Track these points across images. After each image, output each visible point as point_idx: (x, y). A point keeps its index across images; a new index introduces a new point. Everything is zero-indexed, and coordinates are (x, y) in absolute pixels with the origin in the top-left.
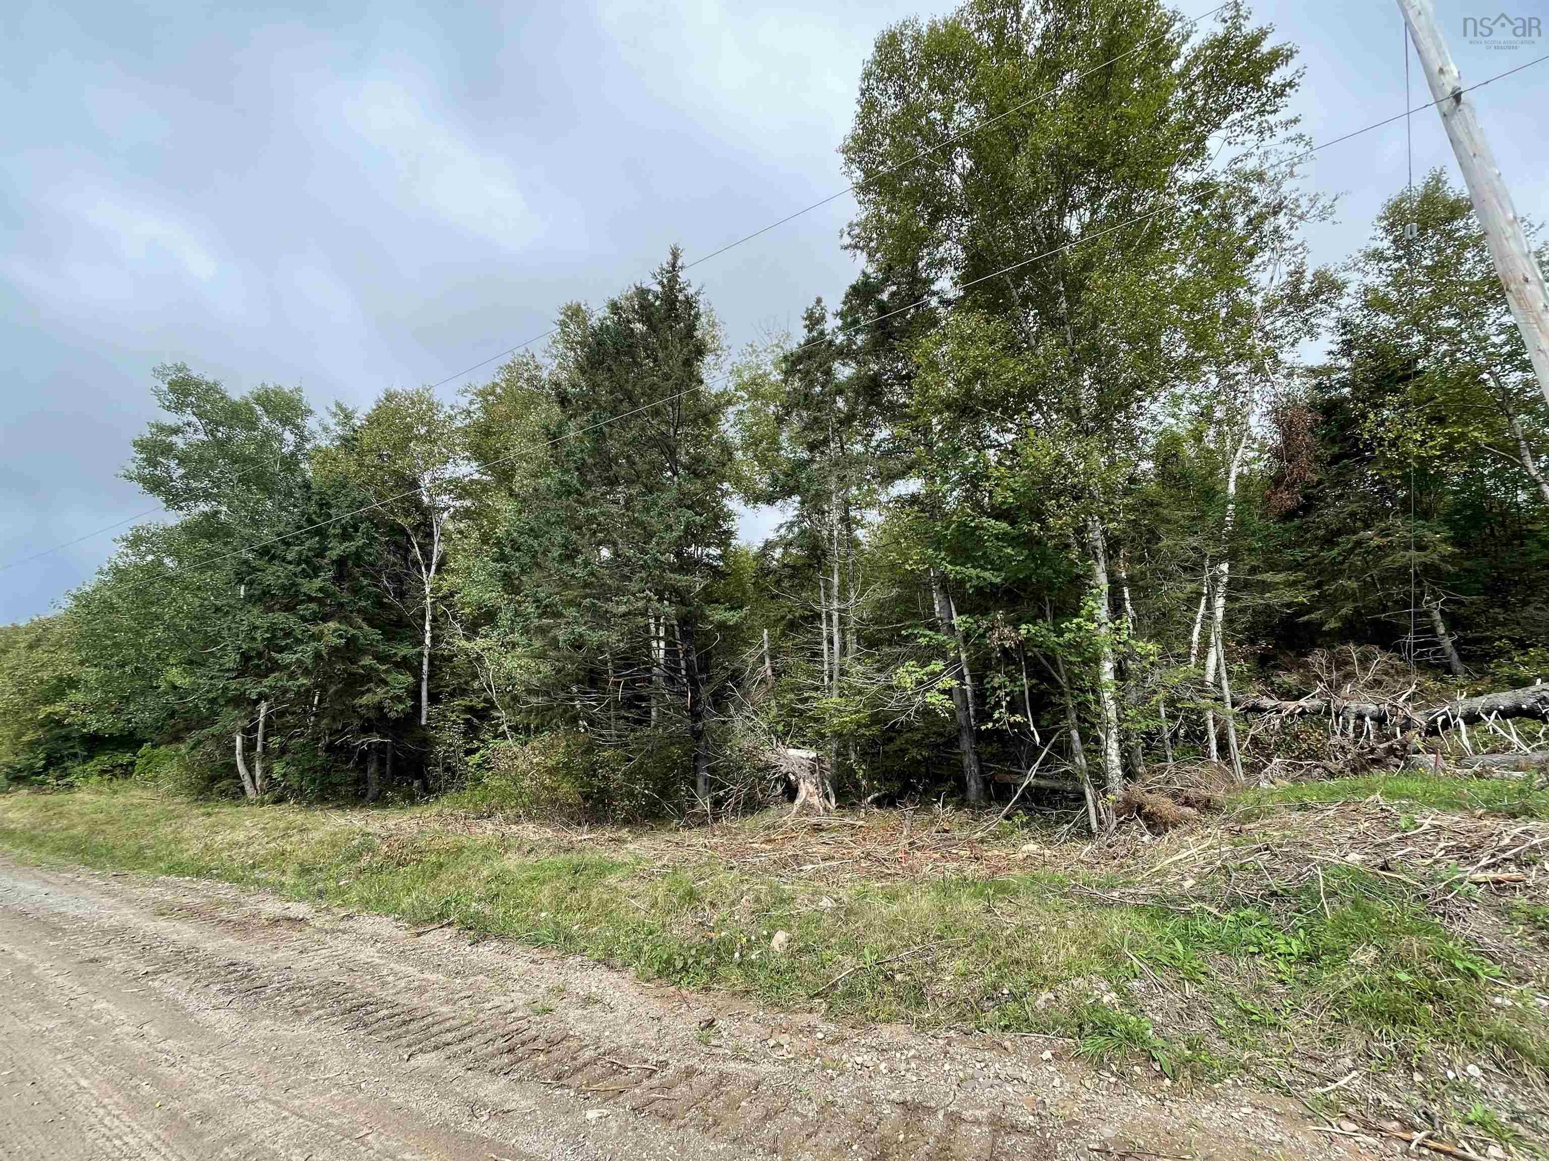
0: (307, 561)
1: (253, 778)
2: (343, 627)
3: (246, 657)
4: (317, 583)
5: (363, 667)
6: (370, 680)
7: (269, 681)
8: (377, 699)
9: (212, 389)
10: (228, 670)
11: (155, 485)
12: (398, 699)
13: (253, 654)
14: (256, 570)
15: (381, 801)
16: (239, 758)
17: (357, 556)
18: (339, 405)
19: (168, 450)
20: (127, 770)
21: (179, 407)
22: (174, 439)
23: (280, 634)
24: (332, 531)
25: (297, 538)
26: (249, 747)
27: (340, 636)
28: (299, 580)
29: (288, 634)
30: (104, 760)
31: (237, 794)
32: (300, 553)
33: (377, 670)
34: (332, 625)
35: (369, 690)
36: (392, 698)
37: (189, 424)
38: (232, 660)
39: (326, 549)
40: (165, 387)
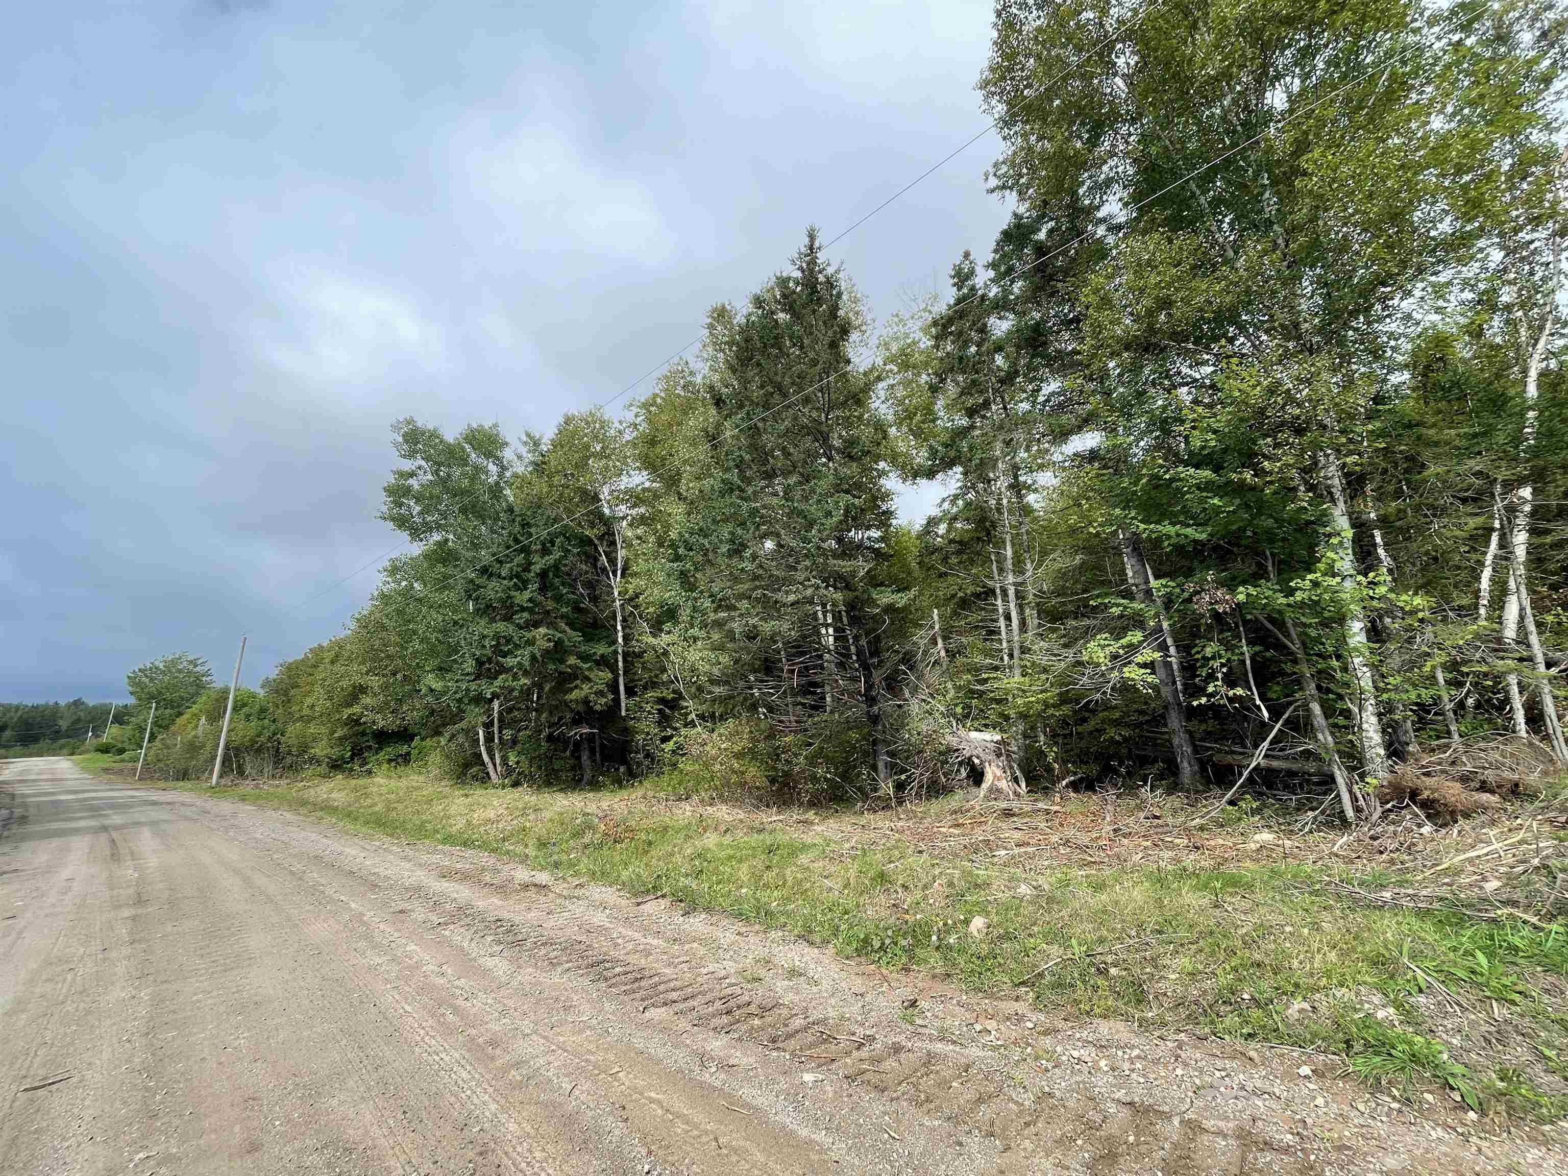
1: (495, 765)
2: (550, 632)
3: (480, 663)
4: (527, 595)
5: (570, 666)
6: (576, 678)
7: (498, 682)
8: (583, 694)
9: (434, 434)
10: (468, 674)
11: (402, 522)
12: (600, 693)
13: (485, 659)
15: (595, 786)
16: (483, 748)
17: (556, 567)
18: (528, 435)
19: (407, 491)
20: (406, 759)
21: (411, 455)
22: (411, 481)
23: (502, 641)
24: (534, 547)
25: (507, 556)
26: (489, 739)
27: (549, 640)
28: (513, 593)
29: (509, 641)
30: (390, 751)
31: (484, 779)
32: (511, 569)
33: (581, 669)
34: (542, 630)
35: (576, 687)
36: (596, 693)
37: (420, 468)
38: (469, 665)
39: (530, 564)
40: (401, 439)
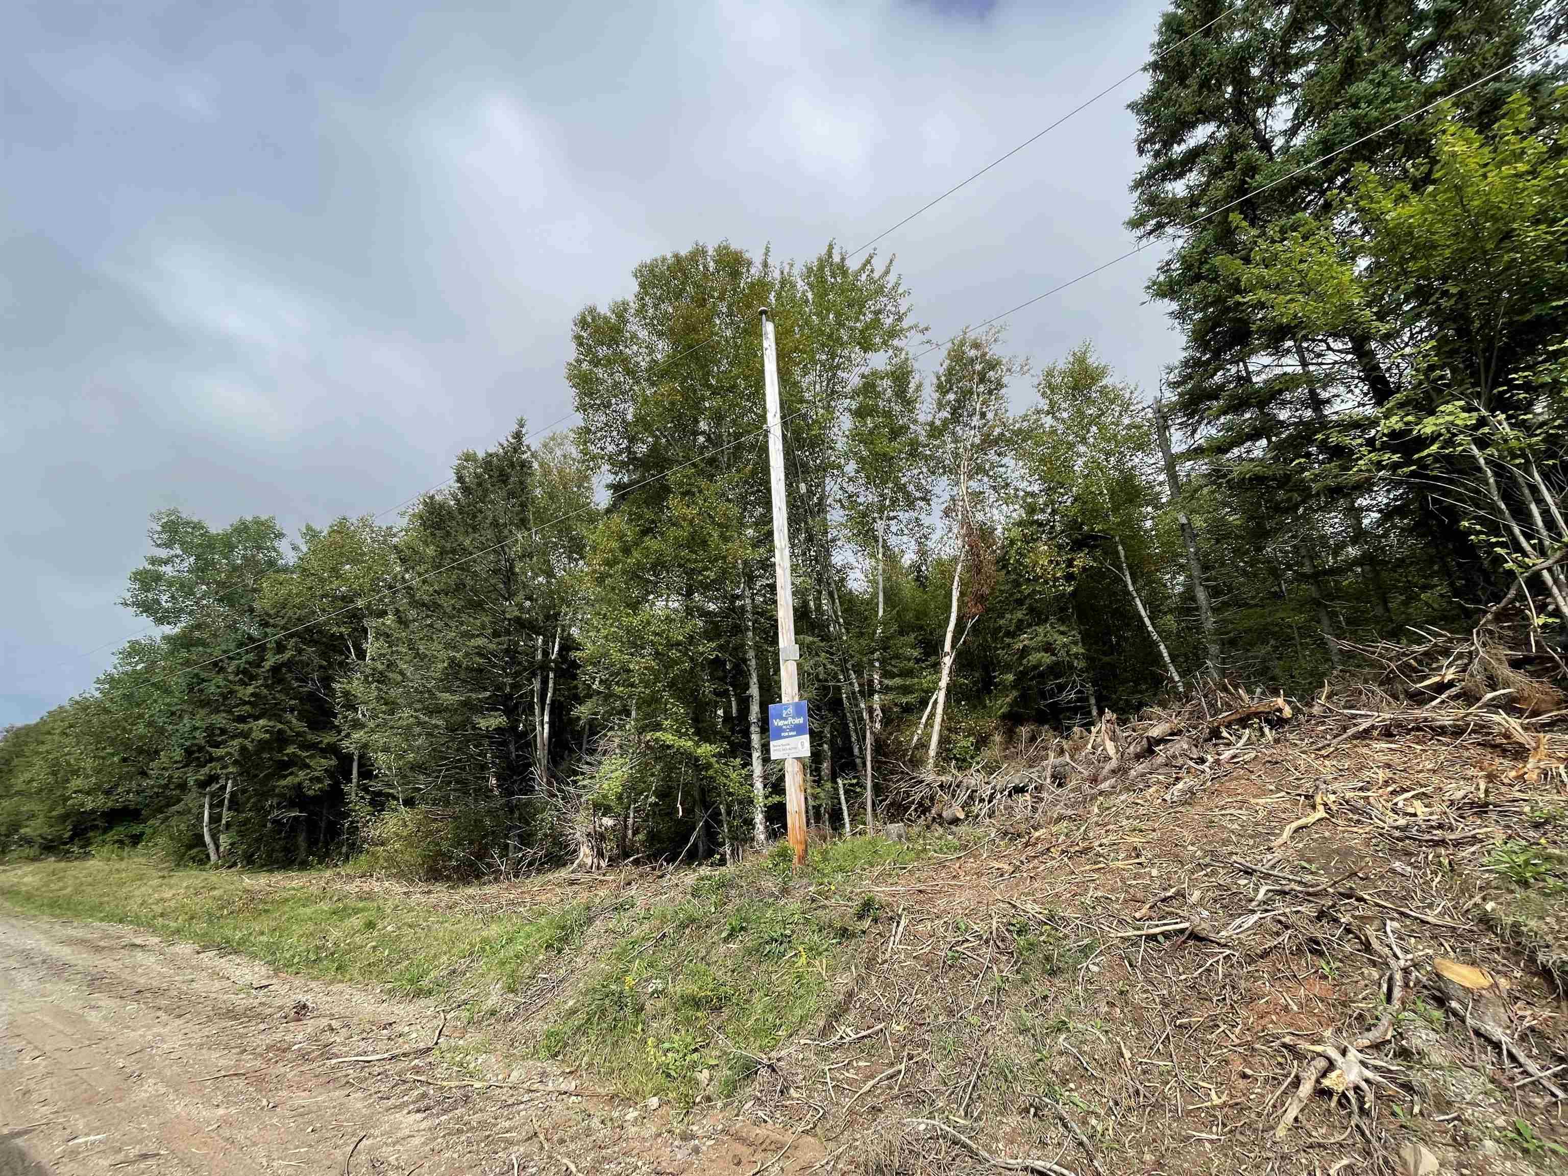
0: (245, 672)
1: (217, 847)
2: (271, 723)
3: (189, 752)
4: (250, 690)
5: (287, 755)
6: (295, 765)
8: (297, 780)
11: (148, 608)
12: (318, 780)
13: (195, 748)
14: (203, 680)
15: (304, 866)
16: (205, 829)
18: (309, 528)
21: (168, 545)
22: (163, 569)
23: (217, 732)
27: (267, 732)
28: (237, 688)
29: (223, 731)
31: (202, 861)
32: (238, 667)
33: (299, 756)
34: (262, 722)
35: (291, 774)
36: (311, 780)
37: (177, 556)
40: (159, 529)
